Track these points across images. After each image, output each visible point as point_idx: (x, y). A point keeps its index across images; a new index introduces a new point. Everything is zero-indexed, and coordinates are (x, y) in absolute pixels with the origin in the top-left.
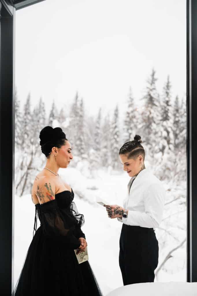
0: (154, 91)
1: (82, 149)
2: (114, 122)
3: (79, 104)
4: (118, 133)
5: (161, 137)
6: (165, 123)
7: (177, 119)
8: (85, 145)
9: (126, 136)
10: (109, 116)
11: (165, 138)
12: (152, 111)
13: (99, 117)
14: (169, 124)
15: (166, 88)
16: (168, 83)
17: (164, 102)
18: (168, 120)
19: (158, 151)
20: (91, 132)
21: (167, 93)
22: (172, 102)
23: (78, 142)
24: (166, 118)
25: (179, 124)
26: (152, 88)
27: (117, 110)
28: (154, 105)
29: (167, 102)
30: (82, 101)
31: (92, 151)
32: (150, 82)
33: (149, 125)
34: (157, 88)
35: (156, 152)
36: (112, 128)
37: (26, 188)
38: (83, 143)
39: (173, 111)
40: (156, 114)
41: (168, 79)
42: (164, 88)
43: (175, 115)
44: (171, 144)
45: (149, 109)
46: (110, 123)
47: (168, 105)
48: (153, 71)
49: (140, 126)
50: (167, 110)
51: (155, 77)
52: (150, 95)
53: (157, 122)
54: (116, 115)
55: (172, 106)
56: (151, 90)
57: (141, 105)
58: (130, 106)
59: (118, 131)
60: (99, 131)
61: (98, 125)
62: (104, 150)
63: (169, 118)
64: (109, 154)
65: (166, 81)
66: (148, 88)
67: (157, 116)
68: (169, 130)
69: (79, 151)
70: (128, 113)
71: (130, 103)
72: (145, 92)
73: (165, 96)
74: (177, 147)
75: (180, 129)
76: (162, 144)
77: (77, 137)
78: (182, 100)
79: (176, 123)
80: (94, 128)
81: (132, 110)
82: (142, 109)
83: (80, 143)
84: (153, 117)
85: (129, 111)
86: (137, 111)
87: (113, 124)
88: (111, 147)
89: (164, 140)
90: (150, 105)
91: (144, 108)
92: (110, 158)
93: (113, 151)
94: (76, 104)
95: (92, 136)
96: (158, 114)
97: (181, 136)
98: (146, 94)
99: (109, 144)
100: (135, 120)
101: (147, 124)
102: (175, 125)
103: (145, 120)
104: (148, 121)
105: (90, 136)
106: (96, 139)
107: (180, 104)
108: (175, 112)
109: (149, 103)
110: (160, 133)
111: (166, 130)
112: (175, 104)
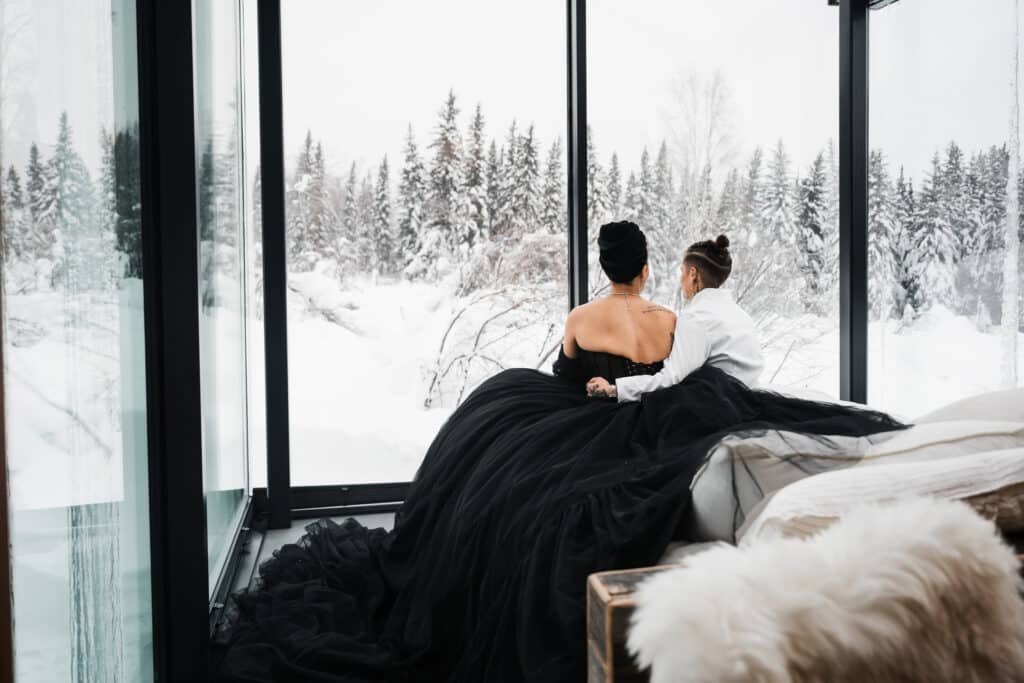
0: (454, 133)
1: (321, 237)
2: (380, 188)
3: (313, 153)
4: (387, 209)
5: (464, 215)
6: (473, 190)
7: (494, 183)
8: (327, 232)
9: (404, 214)
10: (369, 177)
11: (474, 216)
12: (450, 168)
13: (352, 180)
14: (481, 191)
15: (474, 127)
16: (479, 117)
17: (471, 152)
18: (480, 184)
19: (463, 239)
20: (337, 209)
21: (477, 136)
22: (485, 153)
24: (475, 181)
25: (498, 193)
26: (448, 127)
27: (385, 167)
28: (455, 157)
29: (477, 152)
30: (319, 148)
31: (343, 240)
32: (446, 114)
33: (445, 194)
34: (459, 127)
35: (459, 244)
36: (377, 199)
38: (323, 228)
39: (488, 169)
40: (458, 174)
41: (478, 111)
42: (471, 127)
43: (489, 176)
44: (485, 227)
45: (445, 164)
46: (373, 191)
47: (478, 158)
48: (451, 95)
49: (428, 196)
50: (476, 165)
51: (456, 106)
52: (445, 139)
53: (459, 189)
54: (384, 176)
55: (487, 159)
56: (448, 130)
57: (428, 156)
58: (409, 159)
59: (387, 206)
60: (352, 206)
61: (350, 195)
62: (363, 240)
63: (480, 181)
64: (373, 247)
65: (476, 115)
66: (441, 126)
67: (460, 177)
68: (481, 201)
69: (316, 241)
70: (406, 172)
71: (410, 153)
72: (437, 133)
73: (473, 142)
74: (494, 232)
75: (499, 201)
76: (470, 228)
77: (311, 217)
78: (502, 150)
79: (492, 189)
80: (343, 200)
81: (414, 165)
82: (432, 164)
83: (317, 228)
84: (451, 179)
85: (409, 169)
86: (422, 167)
87: (378, 193)
88: (375, 235)
89: (472, 221)
90: (446, 158)
91: (435, 162)
92: (375, 254)
93: (379, 241)
94: (307, 155)
95: (338, 214)
96: (460, 174)
97: (502, 214)
98: (438, 136)
99: (372, 228)
100: (419, 185)
101: (442, 191)
102: (491, 194)
103: (437, 184)
104: (444, 186)
105: (335, 215)
106: (347, 220)
107: (498, 156)
108: (490, 171)
109: (444, 154)
110: (464, 207)
111: (475, 202)
112: (490, 156)
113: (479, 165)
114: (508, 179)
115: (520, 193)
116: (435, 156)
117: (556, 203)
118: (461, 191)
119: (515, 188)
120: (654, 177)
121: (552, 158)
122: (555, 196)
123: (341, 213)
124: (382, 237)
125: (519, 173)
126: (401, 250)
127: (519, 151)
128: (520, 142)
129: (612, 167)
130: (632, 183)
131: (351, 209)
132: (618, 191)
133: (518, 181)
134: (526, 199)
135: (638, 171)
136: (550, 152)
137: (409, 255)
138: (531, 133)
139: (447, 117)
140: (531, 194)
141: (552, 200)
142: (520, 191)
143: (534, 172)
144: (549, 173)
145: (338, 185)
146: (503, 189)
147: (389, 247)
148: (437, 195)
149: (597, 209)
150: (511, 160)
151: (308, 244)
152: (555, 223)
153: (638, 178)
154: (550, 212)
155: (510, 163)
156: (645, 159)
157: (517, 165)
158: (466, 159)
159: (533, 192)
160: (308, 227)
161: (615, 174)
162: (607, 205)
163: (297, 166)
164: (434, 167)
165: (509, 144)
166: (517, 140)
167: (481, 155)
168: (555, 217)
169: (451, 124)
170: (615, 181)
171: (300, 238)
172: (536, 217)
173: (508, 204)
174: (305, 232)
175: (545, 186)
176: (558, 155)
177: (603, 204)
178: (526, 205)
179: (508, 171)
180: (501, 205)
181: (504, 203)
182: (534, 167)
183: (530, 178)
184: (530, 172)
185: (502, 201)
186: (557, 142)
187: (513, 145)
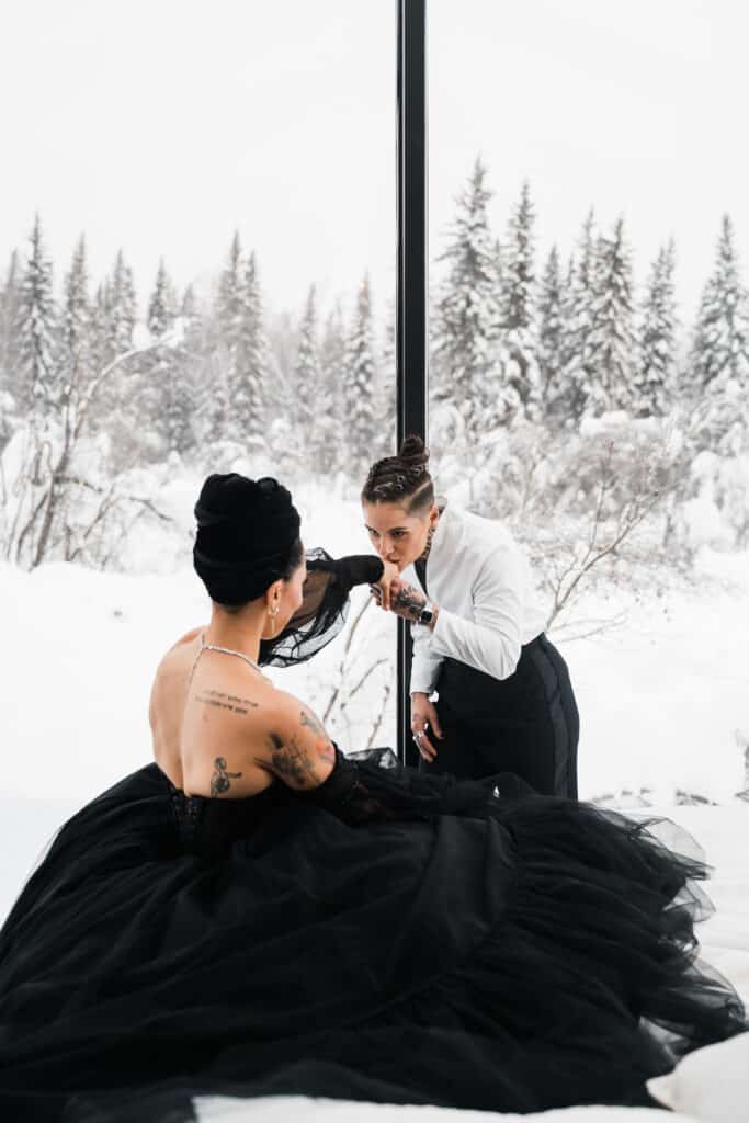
0: (482, 233)
1: (253, 416)
2: (357, 330)
3: (242, 270)
4: (369, 368)
5: (502, 378)
6: (513, 336)
7: (553, 323)
8: (265, 404)
10: (339, 311)
11: (515, 383)
12: (474, 297)
13: (310, 317)
14: (527, 338)
15: (517, 222)
16: (525, 206)
17: (510, 267)
18: (526, 325)
19: (493, 421)
20: (284, 363)
21: (522, 240)
22: (537, 270)
23: (241, 397)
24: (516, 321)
25: (560, 339)
27: (365, 294)
28: (482, 276)
29: (521, 268)
30: (251, 262)
31: (279, 424)
32: (468, 201)
33: (465, 342)
34: (490, 223)
35: (488, 428)
36: (351, 350)
37: (49, 543)
38: (257, 400)
39: (542, 297)
40: (488, 306)
41: (524, 193)
42: (511, 223)
43: (545, 309)
44: (533, 400)
45: (466, 288)
46: (345, 336)
47: (524, 278)
48: (477, 167)
49: (435, 346)
50: (519, 292)
51: (486, 186)
52: (467, 245)
53: (489, 332)
54: (364, 310)
55: (538, 279)
56: (471, 229)
57: (438, 275)
59: (368, 362)
60: (309, 361)
61: (305, 342)
62: (326, 421)
63: (527, 319)
64: (341, 433)
65: (520, 202)
66: (460, 222)
67: (492, 312)
68: (528, 355)
69: (245, 423)
72: (454, 234)
73: (515, 250)
74: (550, 409)
75: (561, 354)
76: (506, 403)
77: (238, 380)
78: (571, 263)
79: (550, 333)
80: (294, 350)
82: (442, 288)
83: (247, 399)
84: (476, 316)
87: (352, 339)
88: (348, 412)
89: (510, 390)
90: (467, 278)
91: (449, 285)
92: (344, 446)
93: (353, 423)
94: (233, 275)
95: (286, 376)
96: (495, 306)
97: (567, 377)
98: (455, 240)
99: (342, 401)
101: (461, 337)
102: (548, 342)
103: (451, 325)
104: (464, 329)
105: (280, 375)
106: (300, 386)
107: (563, 274)
108: (548, 301)
109: (465, 272)
110: (497, 365)
111: (516, 356)
112: (547, 275)
113: (524, 291)
114: (578, 314)
115: (598, 340)
116: (448, 275)
117: (664, 358)
118: (493, 338)
119: (590, 332)
121: (658, 276)
122: (662, 346)
123: (291, 373)
124: (359, 416)
125: (596, 305)
127: (598, 265)
128: (600, 249)
131: (308, 367)
133: (595, 319)
134: (609, 351)
136: (654, 265)
138: (618, 233)
139: (470, 205)
140: (616, 341)
141: (656, 352)
142: (598, 336)
143: (623, 302)
144: (651, 304)
145: (287, 323)
146: (570, 333)
147: (370, 435)
148: (452, 343)
149: (739, 369)
150: (584, 280)
151: (231, 428)
152: (660, 394)
154: (653, 375)
155: (583, 286)
157: (594, 290)
158: (502, 280)
159: (620, 338)
160: (233, 397)
163: (217, 294)
164: (445, 294)
165: (583, 252)
166: (595, 245)
167: (529, 273)
168: (661, 382)
169: (477, 219)
171: (219, 417)
172: (626, 382)
173: (576, 360)
174: (228, 406)
175: (644, 327)
176: (669, 272)
178: (607, 362)
179: (579, 301)
180: (565, 361)
181: (570, 358)
182: (623, 293)
183: (616, 313)
184: (616, 303)
185: (567, 354)
186: (666, 248)
187: (588, 253)
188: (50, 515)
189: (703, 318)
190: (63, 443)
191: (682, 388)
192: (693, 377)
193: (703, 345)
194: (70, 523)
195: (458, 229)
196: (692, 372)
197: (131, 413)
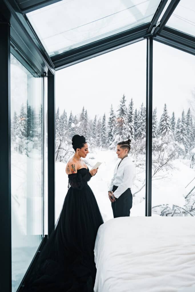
0: (124, 107)
1: (86, 137)
2: (103, 123)
3: (84, 113)
4: (105, 129)
5: (127, 131)
6: (130, 124)
7: (136, 121)
8: (88, 135)
9: (110, 130)
10: (100, 119)
12: (123, 117)
13: (95, 120)
14: (132, 124)
17: (129, 112)
18: (132, 122)
19: (126, 138)
20: (91, 128)
21: (131, 108)
22: (133, 113)
23: (84, 134)
24: (130, 121)
25: (137, 124)
26: (123, 105)
27: (104, 117)
28: (125, 114)
29: (131, 113)
30: (86, 112)
31: (92, 138)
34: (126, 105)
36: (102, 126)
37: (58, 159)
38: (87, 134)
40: (125, 119)
41: (132, 100)
42: (129, 105)
43: (135, 119)
44: (133, 134)
45: (122, 116)
46: (101, 123)
47: (131, 114)
48: (124, 96)
49: (116, 125)
51: (125, 99)
52: (122, 109)
54: (104, 119)
56: (123, 106)
57: (117, 113)
58: (111, 114)
59: (105, 128)
60: (95, 128)
61: (95, 124)
62: (98, 138)
64: (100, 140)
65: (131, 102)
66: (121, 105)
67: (126, 120)
68: (132, 127)
70: (110, 118)
71: (112, 113)
73: (130, 110)
74: (136, 136)
75: (137, 127)
76: (128, 135)
77: (84, 131)
78: (139, 112)
79: (135, 123)
80: (93, 126)
81: (113, 116)
82: (118, 116)
84: (123, 120)
85: (111, 117)
86: (115, 117)
87: (102, 124)
88: (101, 136)
89: (129, 133)
91: (119, 115)
92: (101, 142)
93: (102, 138)
94: (83, 114)
95: (91, 130)
96: (126, 119)
97: (138, 130)
98: (120, 108)
99: (101, 134)
100: (114, 122)
101: (121, 124)
102: (135, 125)
103: (119, 122)
104: (121, 123)
106: (94, 132)
107: (138, 113)
108: (135, 118)
109: (122, 113)
110: (127, 129)
111: (130, 127)
112: (135, 113)
113: (131, 116)
114: (140, 120)
115: (144, 124)
117: (155, 127)
118: (127, 124)
119: (142, 123)
120: (186, 119)
122: (154, 125)
123: (92, 130)
124: (103, 137)
125: (144, 118)
126: (108, 141)
127: (144, 112)
128: (144, 109)
129: (173, 116)
130: (179, 121)
131: (95, 129)
132: (174, 124)
133: (143, 121)
135: (181, 117)
137: (111, 142)
139: (122, 102)
145: (91, 121)
146: (139, 123)
147: (105, 140)
148: (119, 125)
149: (168, 129)
150: (141, 114)
153: (181, 120)
155: (141, 115)
156: (183, 114)
157: (143, 116)
158: (128, 114)
161: (173, 118)
162: (171, 128)
163: (80, 117)
165: (141, 110)
167: (132, 113)
168: (154, 131)
169: (124, 104)
170: (173, 120)
173: (140, 127)
176: (156, 113)
177: (169, 128)
178: (145, 128)
179: (140, 118)
181: (139, 127)
185: (138, 127)
186: (155, 109)
187: (142, 110)
188: (58, 154)
189: (161, 121)
190: (60, 142)
191: (158, 132)
192: (160, 131)
193: (161, 125)
194: (61, 155)
195: (120, 106)
196: (159, 130)
197: (67, 136)
